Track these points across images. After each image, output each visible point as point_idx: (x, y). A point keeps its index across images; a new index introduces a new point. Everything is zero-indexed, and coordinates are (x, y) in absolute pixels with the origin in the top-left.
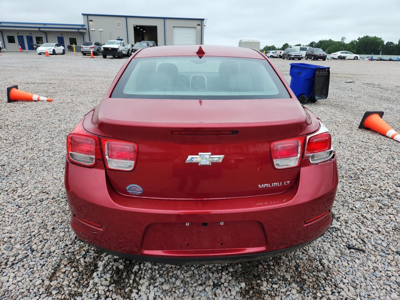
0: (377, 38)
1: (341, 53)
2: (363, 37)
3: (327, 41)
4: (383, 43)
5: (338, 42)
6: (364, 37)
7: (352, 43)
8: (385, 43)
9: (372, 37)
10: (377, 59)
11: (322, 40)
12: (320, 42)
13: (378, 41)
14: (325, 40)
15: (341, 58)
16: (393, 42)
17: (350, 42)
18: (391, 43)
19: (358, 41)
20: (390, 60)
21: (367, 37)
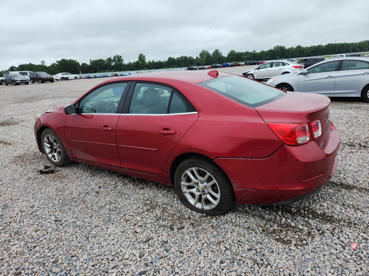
0: (73, 61)
1: (62, 74)
2: (60, 60)
3: (27, 65)
4: (79, 64)
5: (40, 65)
6: (62, 60)
7: (53, 65)
8: (81, 64)
9: (69, 60)
10: (85, 77)
11: (21, 64)
12: (21, 66)
13: (74, 63)
14: (26, 64)
15: (63, 79)
16: (86, 63)
17: (51, 65)
18: (85, 64)
19: (57, 63)
20: (95, 77)
21: (64, 60)
